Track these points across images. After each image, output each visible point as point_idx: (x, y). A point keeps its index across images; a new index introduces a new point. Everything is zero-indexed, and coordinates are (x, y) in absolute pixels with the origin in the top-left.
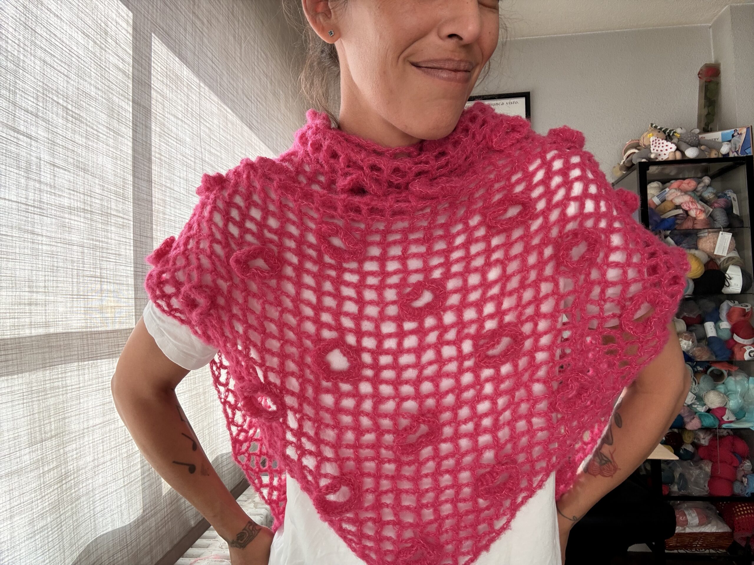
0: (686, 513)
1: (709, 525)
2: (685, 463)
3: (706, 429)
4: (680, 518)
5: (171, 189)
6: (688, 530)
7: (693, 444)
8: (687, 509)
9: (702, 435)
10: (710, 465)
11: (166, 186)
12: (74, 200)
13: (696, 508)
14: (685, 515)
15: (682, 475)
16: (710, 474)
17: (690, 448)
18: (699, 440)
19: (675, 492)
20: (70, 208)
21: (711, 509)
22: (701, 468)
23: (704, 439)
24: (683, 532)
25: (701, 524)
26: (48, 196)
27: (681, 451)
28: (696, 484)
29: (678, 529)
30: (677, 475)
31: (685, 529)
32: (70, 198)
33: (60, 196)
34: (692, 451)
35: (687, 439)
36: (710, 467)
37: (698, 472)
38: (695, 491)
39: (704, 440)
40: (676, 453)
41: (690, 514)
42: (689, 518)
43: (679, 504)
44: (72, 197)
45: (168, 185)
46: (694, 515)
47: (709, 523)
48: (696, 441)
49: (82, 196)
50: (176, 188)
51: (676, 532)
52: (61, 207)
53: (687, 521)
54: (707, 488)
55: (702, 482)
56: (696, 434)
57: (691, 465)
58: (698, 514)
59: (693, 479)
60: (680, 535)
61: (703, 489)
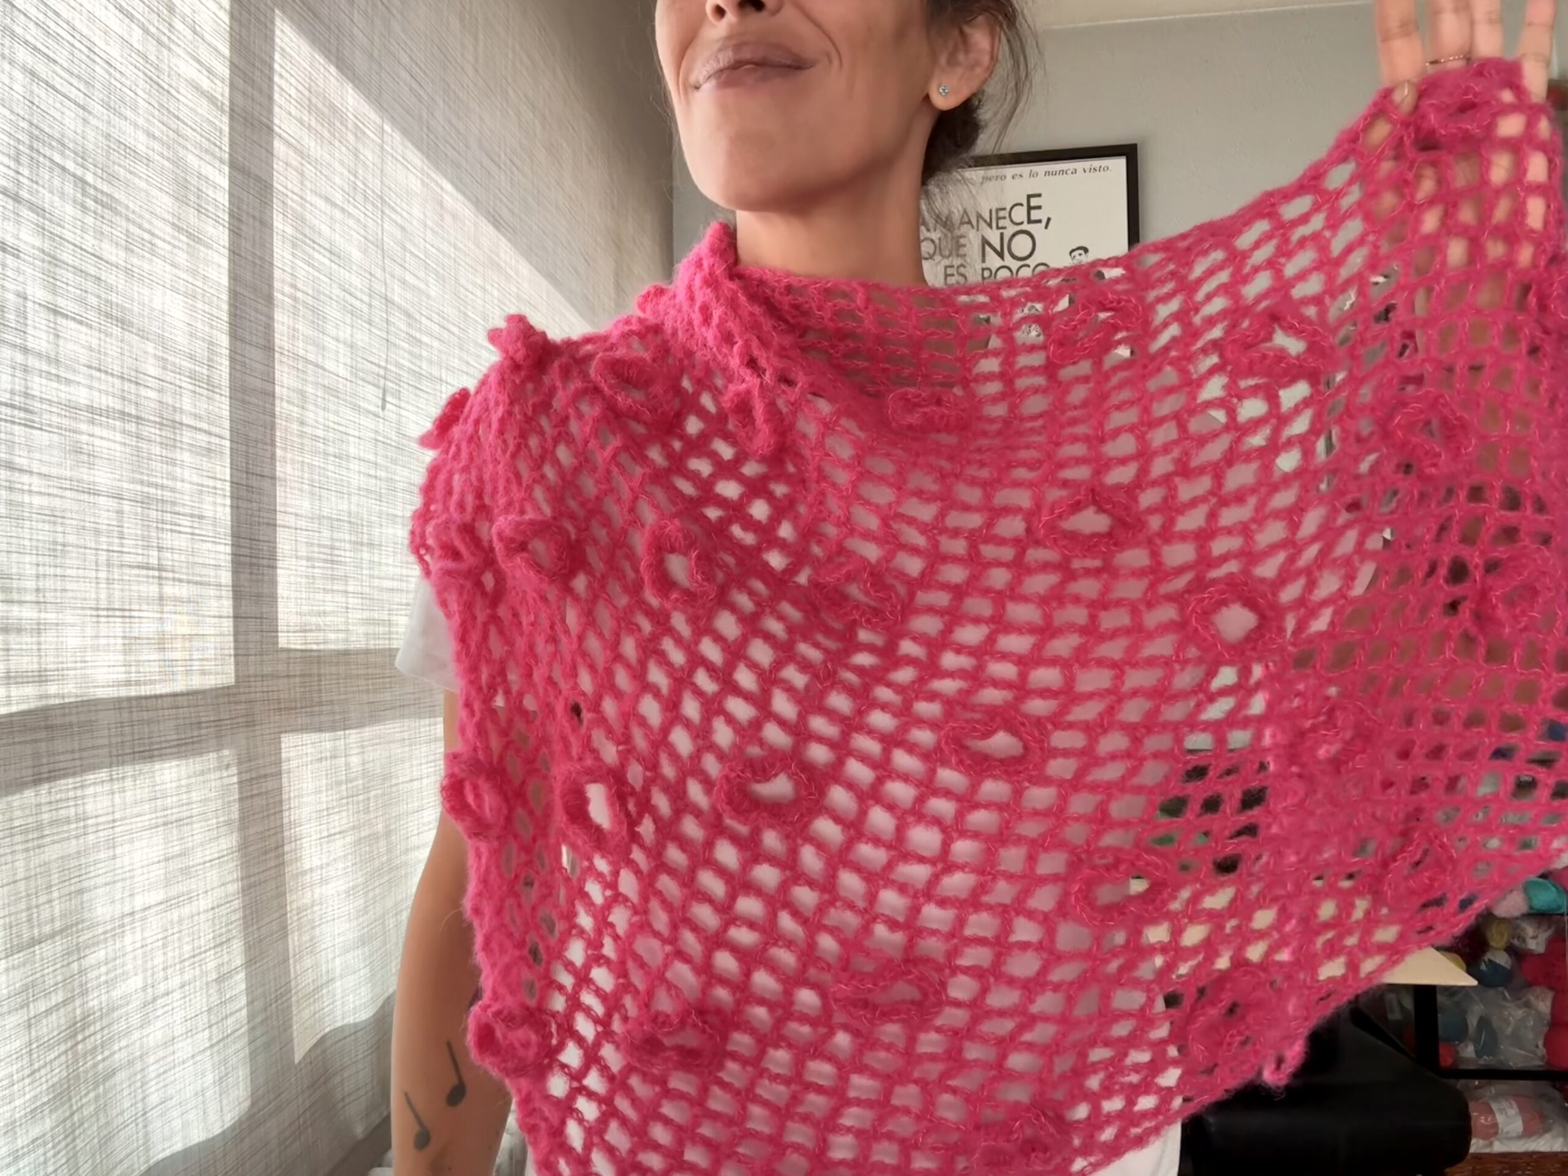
0: (1494, 1106)
1: (1548, 1136)
2: (1491, 993)
3: (1539, 916)
4: (1479, 1120)
5: (317, 365)
6: (1498, 1147)
7: (1511, 950)
8: (1496, 1097)
9: (1529, 930)
10: (1550, 995)
11: (307, 361)
12: (100, 391)
13: (1516, 1096)
14: (1491, 1112)
15: (1484, 1022)
16: (1548, 1017)
17: (1502, 959)
18: (1524, 941)
19: (1468, 1060)
20: (90, 409)
21: (1550, 1100)
22: (1527, 1005)
23: (1534, 937)
24: (1487, 1150)
25: (1528, 1133)
26: (44, 382)
27: (1483, 967)
28: (1517, 1039)
29: (1476, 1146)
30: (1473, 1021)
31: (1491, 1144)
32: (91, 388)
33: (68, 382)
34: (1508, 967)
35: (1497, 939)
36: (1549, 1003)
37: (1520, 1013)
38: (1516, 1057)
39: (1536, 941)
40: (1470, 972)
41: (1502, 1111)
42: (1500, 1118)
43: (1477, 1088)
44: (95, 384)
45: (311, 357)
46: (1513, 1111)
47: (1547, 1130)
48: (1516, 942)
49: (117, 382)
50: (330, 365)
51: (1472, 1150)
52: (72, 408)
53: (1495, 1125)
54: (1542, 1051)
55: (1530, 1036)
56: (1517, 927)
57: (1505, 998)
58: (1522, 1110)
59: (1509, 1030)
60: (1479, 1157)
61: (1534, 1053)
